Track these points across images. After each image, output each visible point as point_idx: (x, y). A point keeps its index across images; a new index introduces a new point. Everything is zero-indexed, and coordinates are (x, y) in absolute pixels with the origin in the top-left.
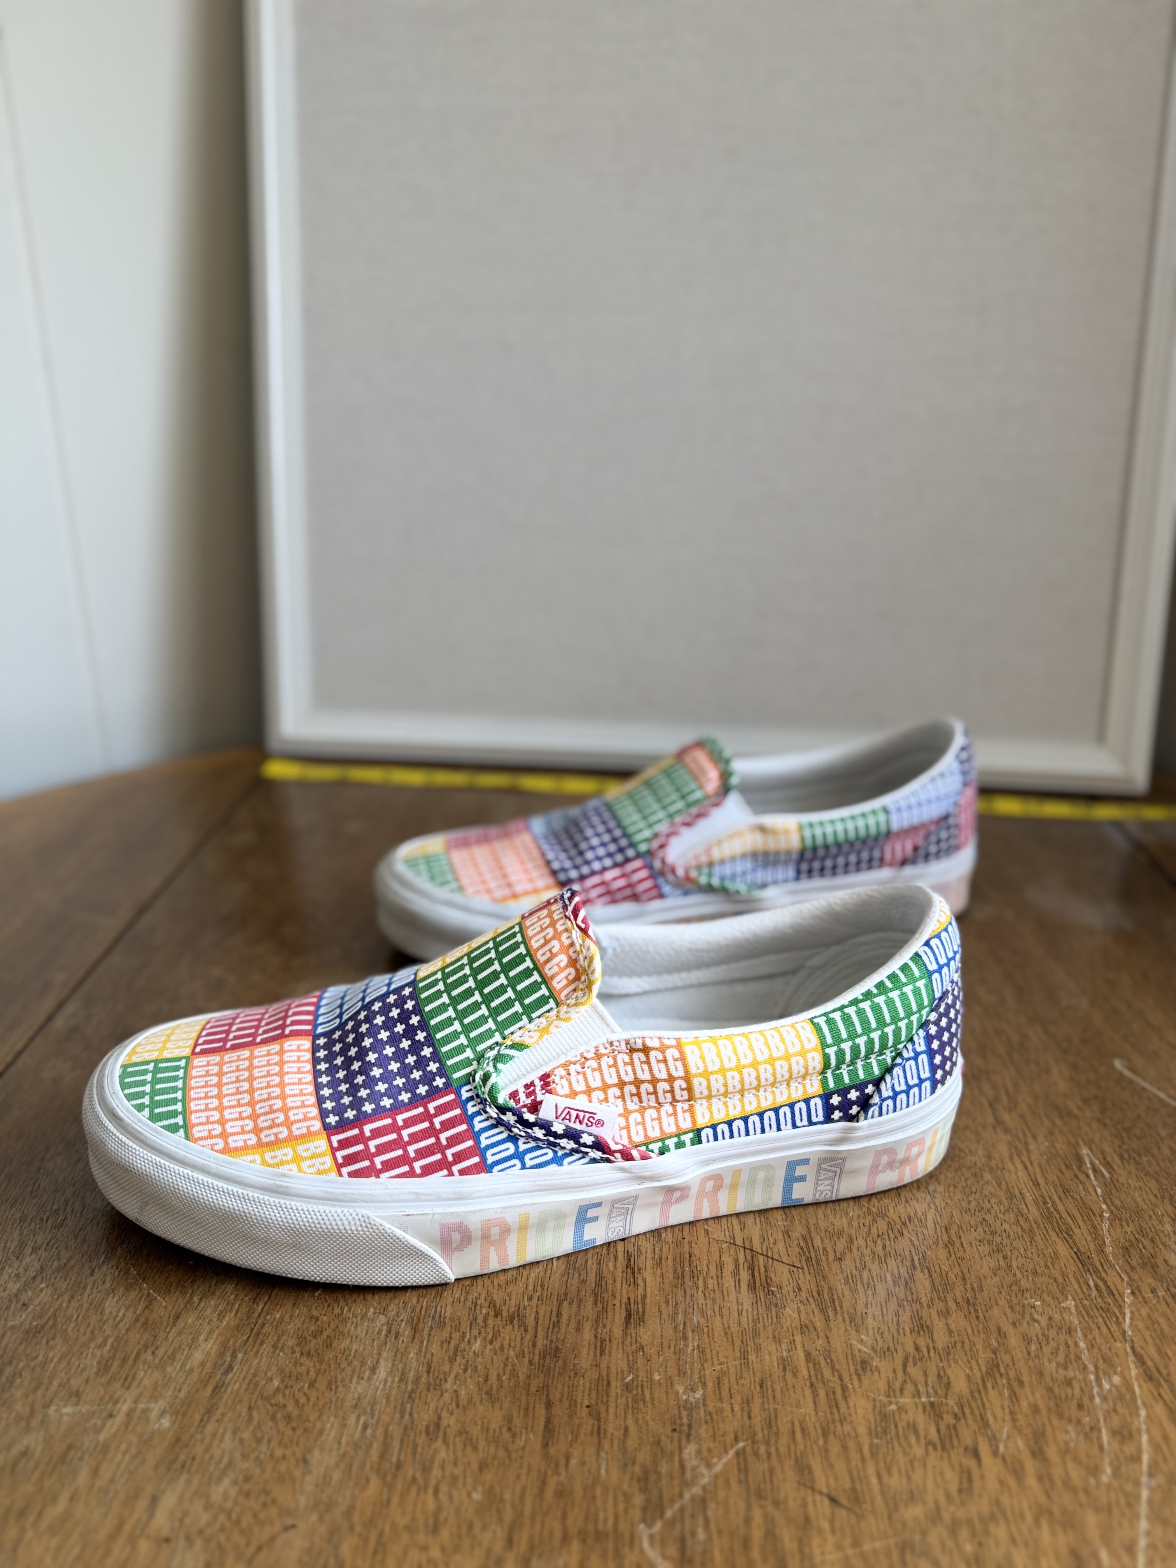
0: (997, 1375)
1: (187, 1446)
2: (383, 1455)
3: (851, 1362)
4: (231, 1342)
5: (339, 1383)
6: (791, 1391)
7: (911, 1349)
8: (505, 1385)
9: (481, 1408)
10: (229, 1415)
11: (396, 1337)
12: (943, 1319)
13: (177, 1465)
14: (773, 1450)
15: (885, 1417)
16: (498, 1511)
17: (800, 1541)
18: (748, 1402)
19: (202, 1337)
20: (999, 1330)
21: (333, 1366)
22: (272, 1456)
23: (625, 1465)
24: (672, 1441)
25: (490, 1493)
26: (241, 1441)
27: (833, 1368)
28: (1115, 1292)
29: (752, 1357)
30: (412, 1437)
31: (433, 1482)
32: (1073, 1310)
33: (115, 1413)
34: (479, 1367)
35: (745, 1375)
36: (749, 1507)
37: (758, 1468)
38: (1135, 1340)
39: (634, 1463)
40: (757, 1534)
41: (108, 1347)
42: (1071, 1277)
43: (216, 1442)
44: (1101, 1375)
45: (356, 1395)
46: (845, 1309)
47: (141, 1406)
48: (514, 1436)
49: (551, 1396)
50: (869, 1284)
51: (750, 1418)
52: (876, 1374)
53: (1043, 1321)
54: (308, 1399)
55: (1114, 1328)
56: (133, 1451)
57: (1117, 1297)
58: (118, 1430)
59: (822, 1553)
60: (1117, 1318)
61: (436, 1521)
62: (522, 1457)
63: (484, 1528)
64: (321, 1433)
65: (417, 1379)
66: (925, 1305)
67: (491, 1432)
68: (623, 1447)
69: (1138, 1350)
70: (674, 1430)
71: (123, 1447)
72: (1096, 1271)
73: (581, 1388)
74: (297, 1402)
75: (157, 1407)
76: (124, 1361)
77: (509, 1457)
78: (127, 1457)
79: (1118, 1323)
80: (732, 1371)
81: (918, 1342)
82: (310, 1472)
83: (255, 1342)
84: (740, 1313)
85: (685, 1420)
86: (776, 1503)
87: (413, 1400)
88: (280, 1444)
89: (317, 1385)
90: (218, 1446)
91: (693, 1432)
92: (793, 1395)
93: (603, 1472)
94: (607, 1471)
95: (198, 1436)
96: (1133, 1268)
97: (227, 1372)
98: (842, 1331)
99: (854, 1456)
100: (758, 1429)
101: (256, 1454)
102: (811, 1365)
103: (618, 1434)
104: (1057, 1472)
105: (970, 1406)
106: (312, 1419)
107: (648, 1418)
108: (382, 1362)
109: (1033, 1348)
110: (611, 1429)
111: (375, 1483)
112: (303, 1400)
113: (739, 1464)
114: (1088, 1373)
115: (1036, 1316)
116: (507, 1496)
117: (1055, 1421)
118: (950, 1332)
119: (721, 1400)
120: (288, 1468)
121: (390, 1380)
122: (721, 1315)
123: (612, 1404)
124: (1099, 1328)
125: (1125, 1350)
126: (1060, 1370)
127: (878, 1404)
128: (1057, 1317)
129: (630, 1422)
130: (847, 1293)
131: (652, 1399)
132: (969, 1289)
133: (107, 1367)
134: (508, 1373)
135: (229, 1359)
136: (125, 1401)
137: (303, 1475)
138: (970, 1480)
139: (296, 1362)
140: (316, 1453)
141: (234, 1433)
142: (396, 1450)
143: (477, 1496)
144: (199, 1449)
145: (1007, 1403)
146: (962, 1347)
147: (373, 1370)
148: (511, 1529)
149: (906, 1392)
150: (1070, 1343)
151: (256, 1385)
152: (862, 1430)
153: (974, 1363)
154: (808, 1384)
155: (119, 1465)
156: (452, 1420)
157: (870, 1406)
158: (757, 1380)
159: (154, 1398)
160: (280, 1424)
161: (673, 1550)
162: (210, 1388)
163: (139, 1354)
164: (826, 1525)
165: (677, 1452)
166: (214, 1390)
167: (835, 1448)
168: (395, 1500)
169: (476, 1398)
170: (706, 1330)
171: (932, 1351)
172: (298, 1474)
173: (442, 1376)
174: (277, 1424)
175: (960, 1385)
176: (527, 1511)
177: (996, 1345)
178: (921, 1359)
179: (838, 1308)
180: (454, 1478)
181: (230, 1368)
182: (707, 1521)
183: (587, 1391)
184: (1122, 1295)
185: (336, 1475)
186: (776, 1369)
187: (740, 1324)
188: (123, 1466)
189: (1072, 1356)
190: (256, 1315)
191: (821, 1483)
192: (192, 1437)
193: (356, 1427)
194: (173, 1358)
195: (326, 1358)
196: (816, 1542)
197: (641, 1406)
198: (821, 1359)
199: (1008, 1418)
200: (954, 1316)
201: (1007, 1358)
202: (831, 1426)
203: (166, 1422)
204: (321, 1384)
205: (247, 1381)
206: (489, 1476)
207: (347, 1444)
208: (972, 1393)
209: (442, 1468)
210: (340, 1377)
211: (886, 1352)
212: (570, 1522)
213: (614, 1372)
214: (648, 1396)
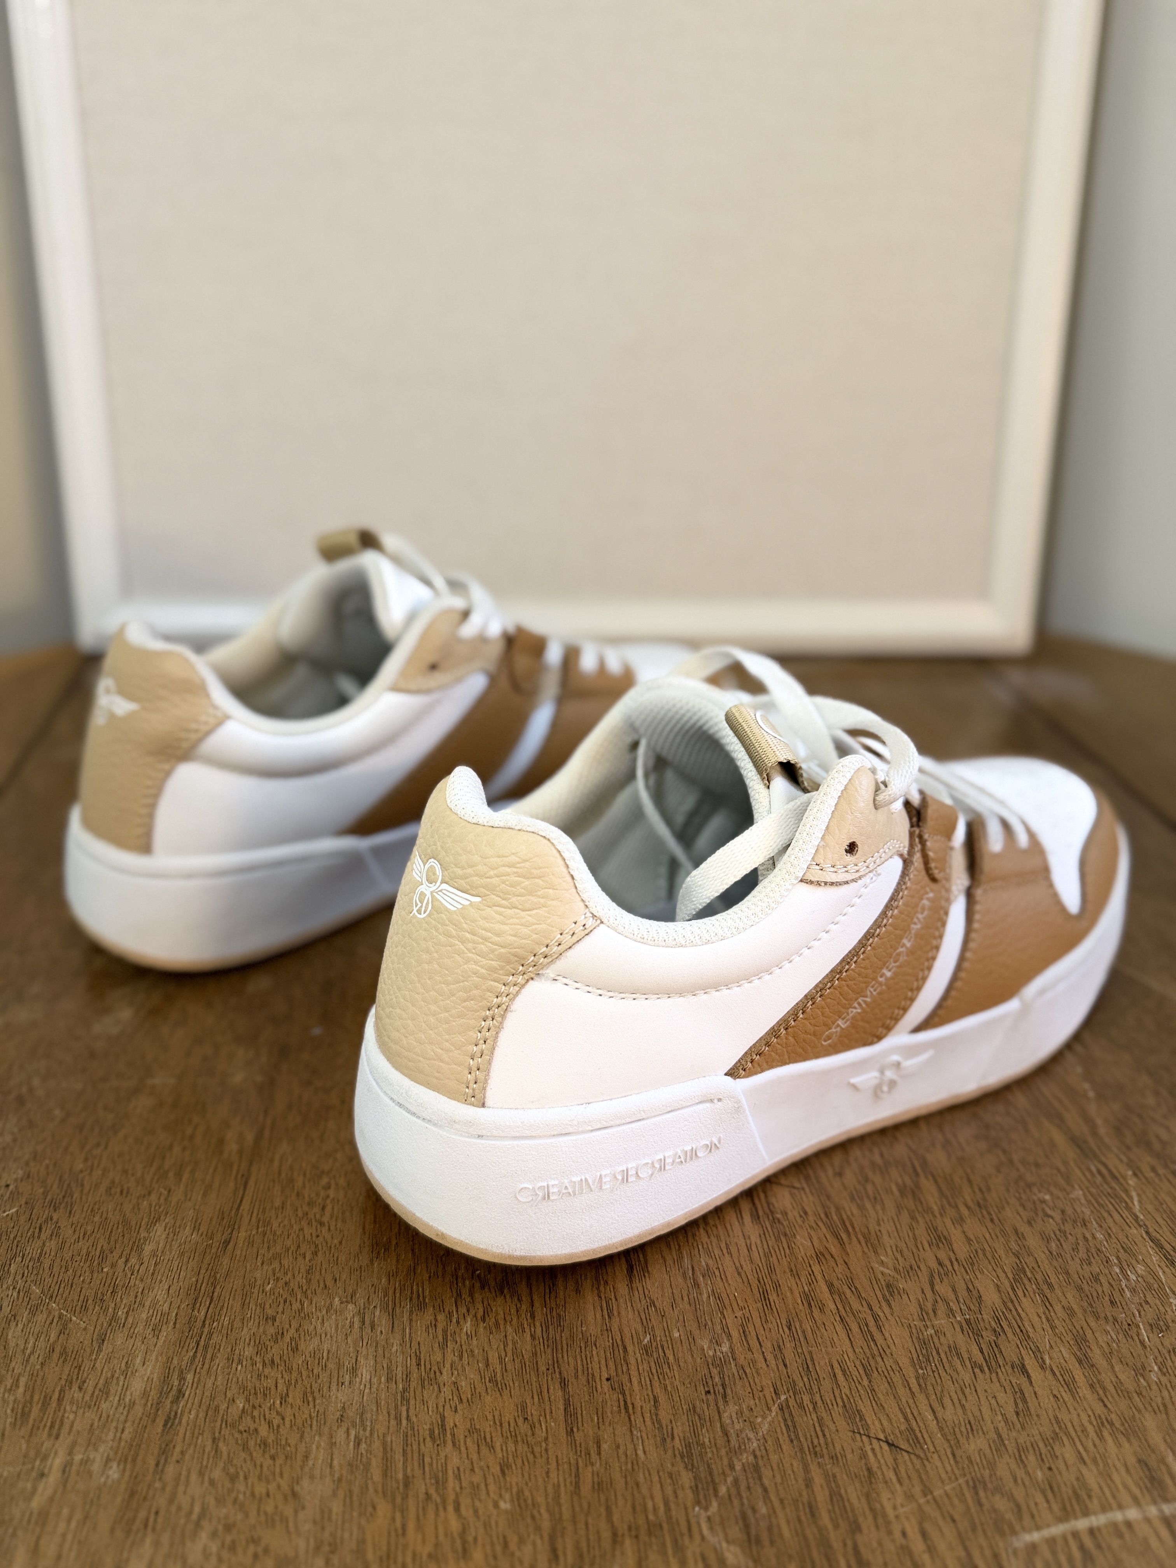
0: (1026, 1281)
1: (145, 1499)
2: (385, 1474)
3: (876, 1287)
4: (175, 1362)
5: (316, 1394)
6: (823, 1330)
7: (934, 1264)
8: (509, 1367)
9: (488, 1399)
10: (191, 1451)
11: (373, 1327)
12: (958, 1227)
13: (138, 1524)
14: (817, 1398)
15: (924, 1343)
16: (533, 1518)
17: (868, 1496)
18: (779, 1348)
19: (138, 1361)
20: (1016, 1231)
21: (304, 1374)
22: (253, 1494)
23: (664, 1440)
24: (708, 1406)
25: (519, 1498)
26: (212, 1482)
27: (860, 1297)
28: (1117, 1175)
29: (773, 1297)
30: (415, 1447)
31: (451, 1497)
32: (1083, 1201)
33: (46, 1471)
34: (476, 1352)
35: (770, 1318)
36: (806, 1470)
37: (806, 1422)
38: (1147, 1223)
39: (673, 1438)
40: (821, 1496)
41: (21, 1389)
42: (1072, 1163)
43: (181, 1488)
44: (1126, 1267)
45: (339, 1405)
46: (857, 1229)
47: (78, 1457)
48: (533, 1427)
49: (565, 1374)
50: (875, 1198)
51: (785, 1366)
52: (905, 1297)
53: (1058, 1217)
54: (283, 1419)
55: (1126, 1214)
56: (78, 1516)
57: (1121, 1180)
58: (55, 1492)
59: (895, 1508)
60: (1126, 1203)
61: (464, 1542)
62: (546, 1450)
63: (521, 1541)
64: (306, 1457)
65: (408, 1376)
66: (937, 1213)
67: (506, 1425)
68: (657, 1420)
69: (1154, 1234)
70: (709, 1392)
71: (66, 1511)
72: (1095, 1156)
73: (596, 1359)
74: (270, 1423)
75: (97, 1458)
76: (45, 1405)
77: (533, 1452)
78: (73, 1524)
79: (1129, 1209)
80: (755, 1314)
81: (938, 1256)
82: (303, 1508)
83: (205, 1358)
84: (749, 1249)
85: (717, 1379)
86: (834, 1458)
87: (408, 1401)
88: (260, 1478)
89: (290, 1400)
90: (185, 1493)
91: (729, 1391)
92: (825, 1333)
93: (640, 1452)
94: (645, 1452)
95: (158, 1485)
96: (1128, 1148)
97: (177, 1400)
98: (860, 1254)
99: (902, 1392)
100: (796, 1377)
101: (234, 1495)
102: (837, 1297)
103: (648, 1406)
104: (1107, 1379)
105: (1006, 1318)
106: (292, 1442)
107: (677, 1383)
108: (362, 1360)
109: (1053, 1245)
110: (638, 1404)
111: (383, 1508)
112: (275, 1423)
113: (785, 1420)
114: (1112, 1266)
115: (1050, 1212)
116: (540, 1499)
117: (1093, 1324)
118: (969, 1240)
119: (750, 1349)
120: (276, 1507)
121: (375, 1380)
122: (730, 1253)
123: (634, 1372)
124: (1112, 1217)
125: (1142, 1237)
126: (1085, 1267)
127: (914, 1331)
128: (1069, 1211)
129: (658, 1390)
130: (855, 1211)
131: (677, 1360)
132: (977, 1190)
133: (25, 1415)
134: (510, 1353)
135: (176, 1383)
136: (56, 1453)
137: (296, 1512)
138: (1024, 1400)
139: (259, 1376)
140: (305, 1483)
141: (201, 1474)
142: (400, 1465)
143: (504, 1505)
144: (161, 1501)
145: (1041, 1310)
146: (985, 1255)
147: (354, 1371)
148: (552, 1538)
149: (939, 1312)
150: (1088, 1236)
151: (217, 1409)
152: (904, 1362)
153: (999, 1271)
154: (838, 1318)
155: (64, 1536)
156: (458, 1418)
157: (906, 1334)
158: (784, 1322)
159: (92, 1444)
160: (254, 1454)
161: (736, 1532)
162: (160, 1422)
163: (62, 1391)
164: (891, 1475)
165: (717, 1417)
166: (165, 1425)
167: (882, 1387)
168: (411, 1525)
169: (480, 1388)
170: (717, 1273)
171: (955, 1263)
172: (289, 1511)
173: (435, 1368)
174: (251, 1454)
175: (991, 1297)
176: (566, 1514)
177: (1017, 1248)
178: (946, 1274)
179: (850, 1229)
180: (475, 1487)
181: (180, 1393)
182: (765, 1490)
183: (603, 1362)
184: (1125, 1178)
185: (336, 1507)
186: (801, 1307)
187: (752, 1262)
188: (69, 1537)
189: (1093, 1250)
190: (199, 1324)
191: (875, 1429)
192: (149, 1486)
193: (348, 1445)
194: (106, 1392)
195: (295, 1366)
196: (885, 1495)
197: (665, 1367)
198: (845, 1288)
199: (1046, 1326)
200: (968, 1221)
201: (1030, 1261)
202: (872, 1363)
203: (114, 1473)
204: (295, 1397)
205: (204, 1407)
206: (514, 1479)
207: (341, 1466)
208: (1004, 1303)
209: (458, 1477)
210: (315, 1386)
211: (910, 1271)
212: (616, 1518)
213: (628, 1335)
214: (671, 1358)
